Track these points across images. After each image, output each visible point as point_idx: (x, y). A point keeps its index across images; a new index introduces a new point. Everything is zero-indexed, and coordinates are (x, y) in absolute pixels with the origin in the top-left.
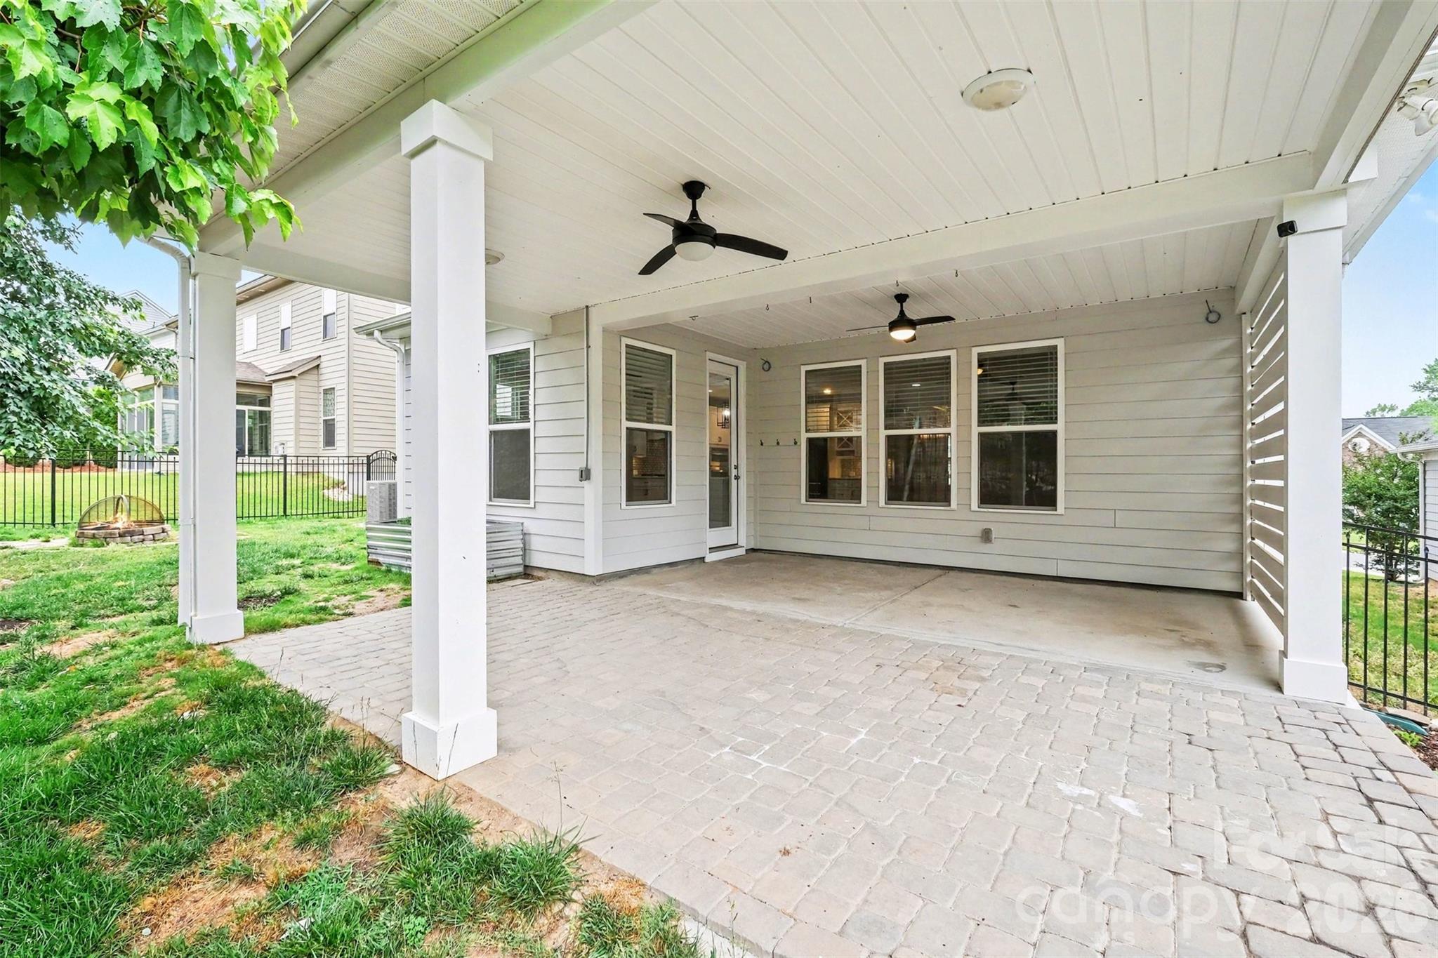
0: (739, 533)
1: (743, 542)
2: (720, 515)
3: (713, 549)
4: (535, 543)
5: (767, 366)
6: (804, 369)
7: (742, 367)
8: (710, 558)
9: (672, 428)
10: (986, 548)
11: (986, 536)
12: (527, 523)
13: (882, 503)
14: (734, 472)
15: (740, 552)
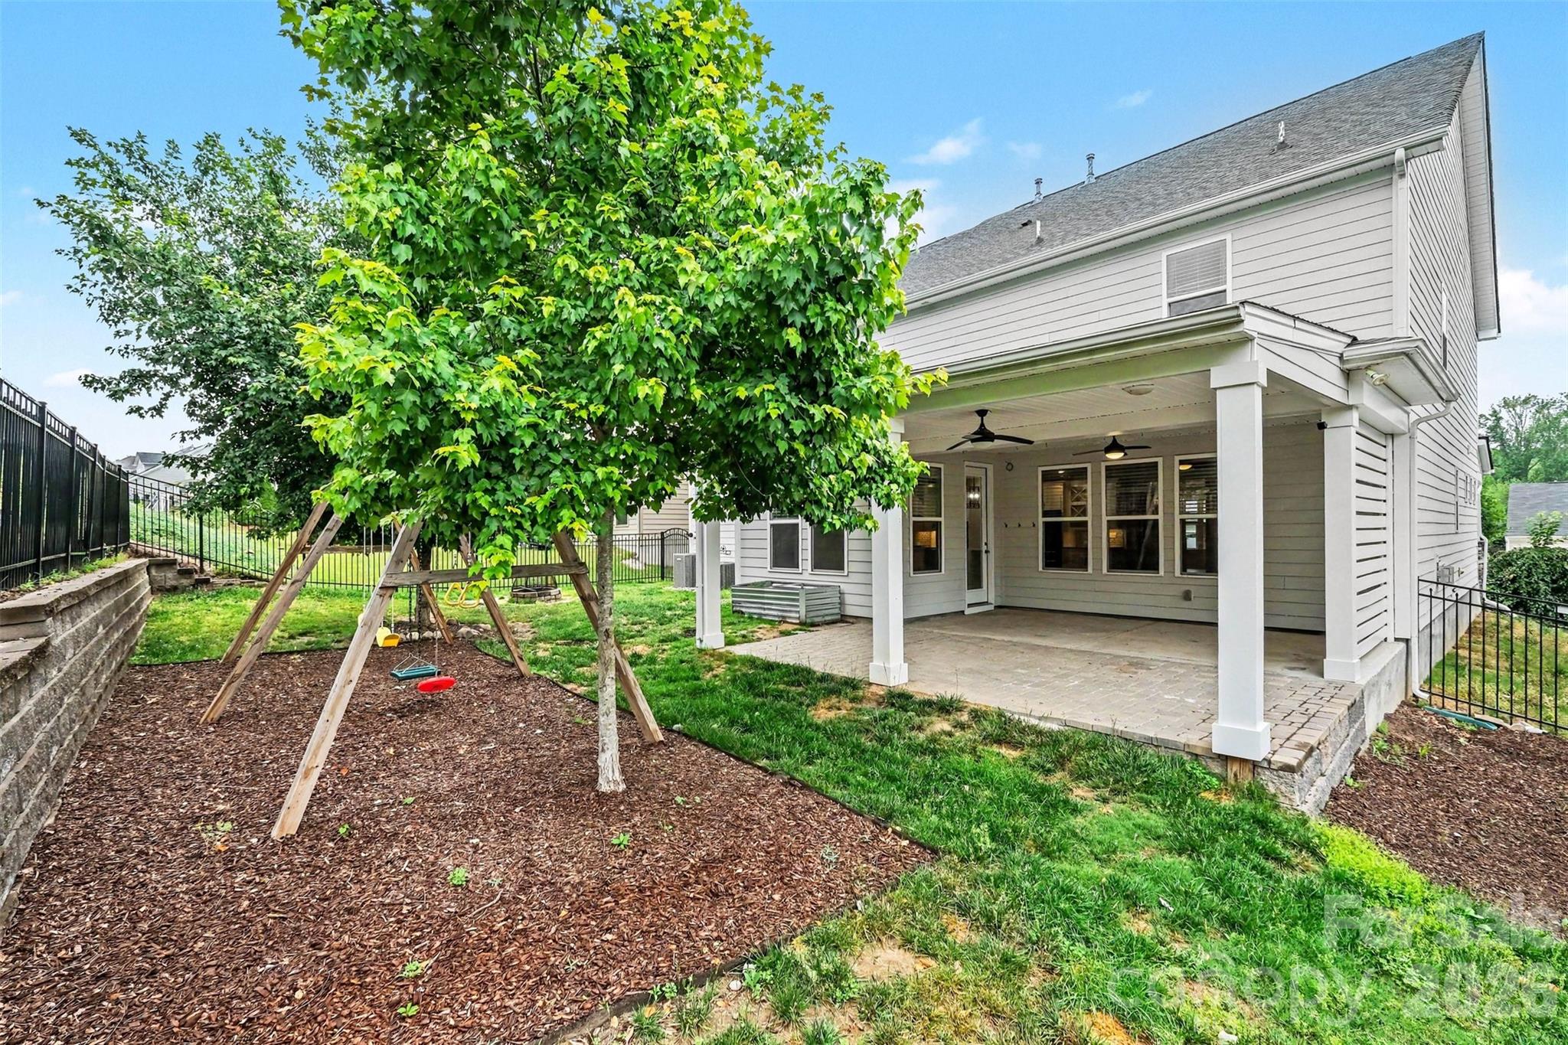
0: (989, 593)
1: (992, 600)
2: (975, 580)
3: (970, 605)
4: (848, 599)
5: (1010, 467)
6: (1041, 469)
7: (990, 468)
8: (968, 611)
9: (942, 519)
10: (1186, 604)
11: (1187, 596)
12: (843, 586)
13: (1105, 570)
14: (984, 548)
15: (991, 608)
